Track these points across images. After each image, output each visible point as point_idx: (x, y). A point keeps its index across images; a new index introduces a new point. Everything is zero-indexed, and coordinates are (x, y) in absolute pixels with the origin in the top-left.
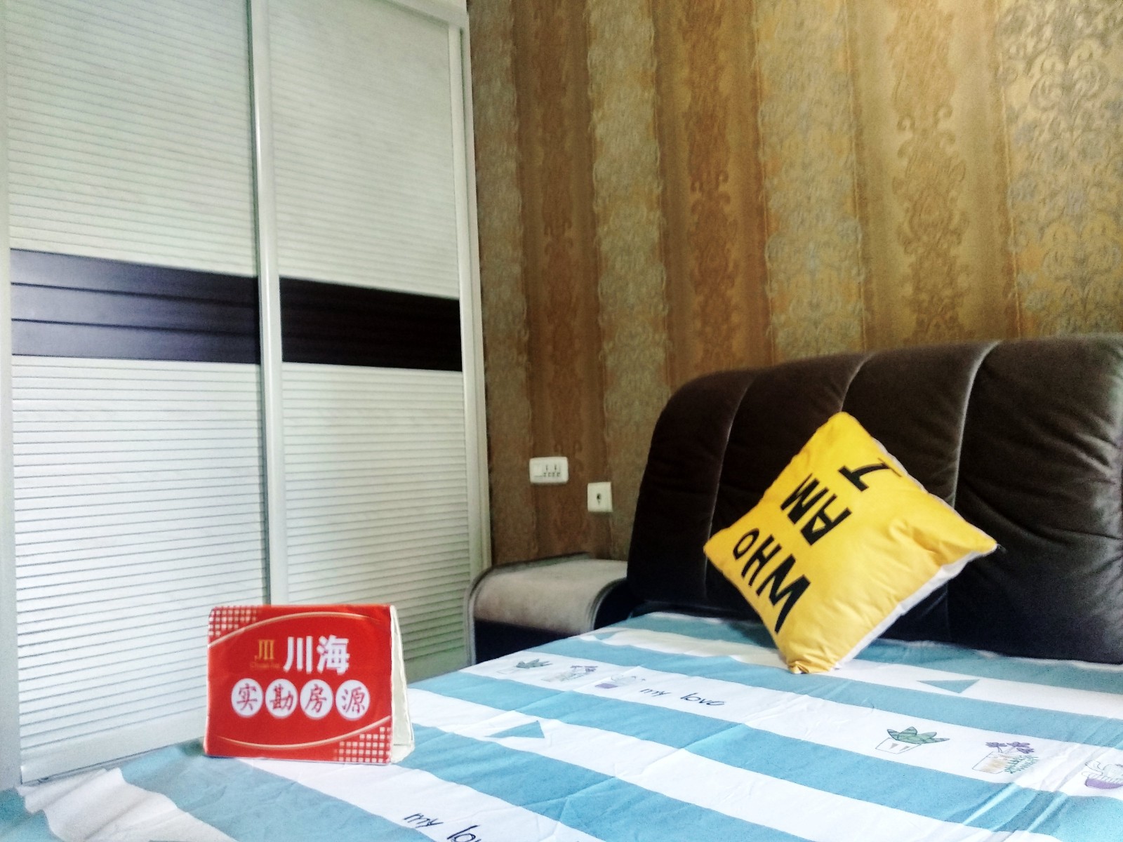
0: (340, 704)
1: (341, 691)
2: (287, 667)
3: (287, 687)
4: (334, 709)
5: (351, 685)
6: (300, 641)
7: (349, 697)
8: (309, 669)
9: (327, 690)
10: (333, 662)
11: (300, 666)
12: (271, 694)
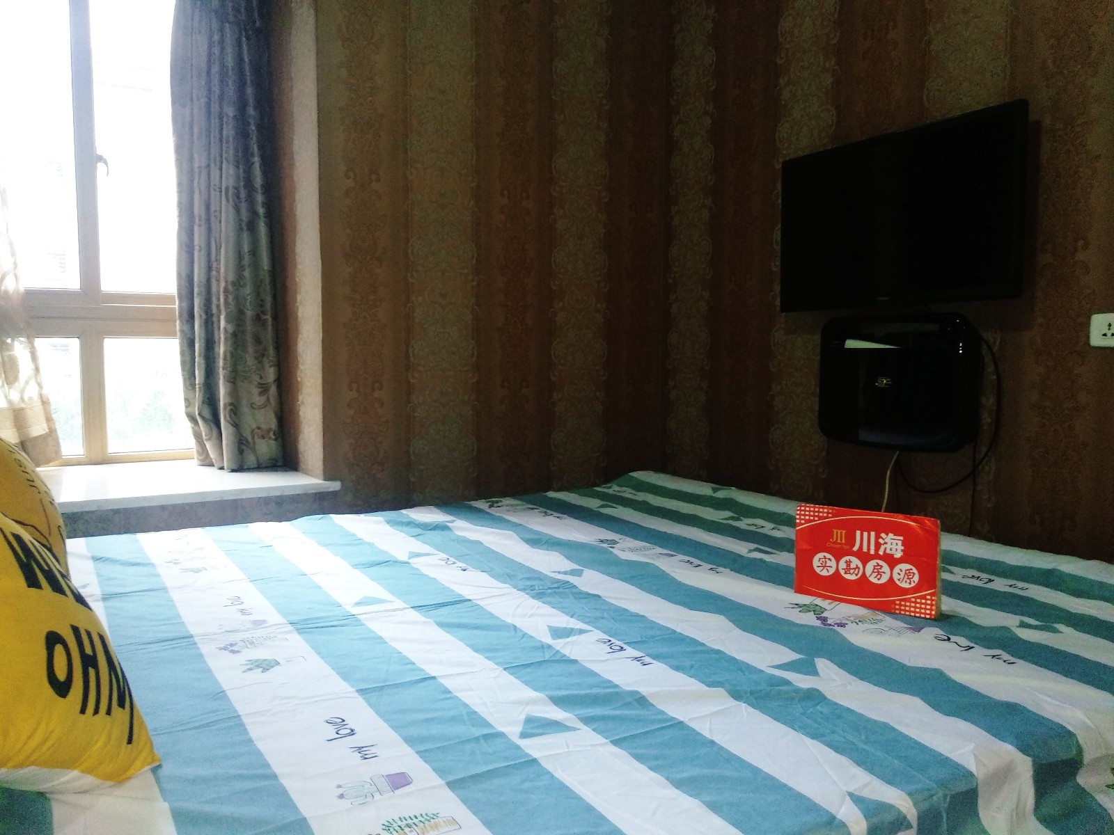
0: (896, 577)
1: (897, 569)
2: (855, 548)
3: (855, 562)
4: (891, 579)
5: (905, 566)
6: (865, 534)
7: (902, 574)
8: (872, 552)
9: (886, 568)
10: (891, 550)
11: (865, 549)
12: (842, 564)
